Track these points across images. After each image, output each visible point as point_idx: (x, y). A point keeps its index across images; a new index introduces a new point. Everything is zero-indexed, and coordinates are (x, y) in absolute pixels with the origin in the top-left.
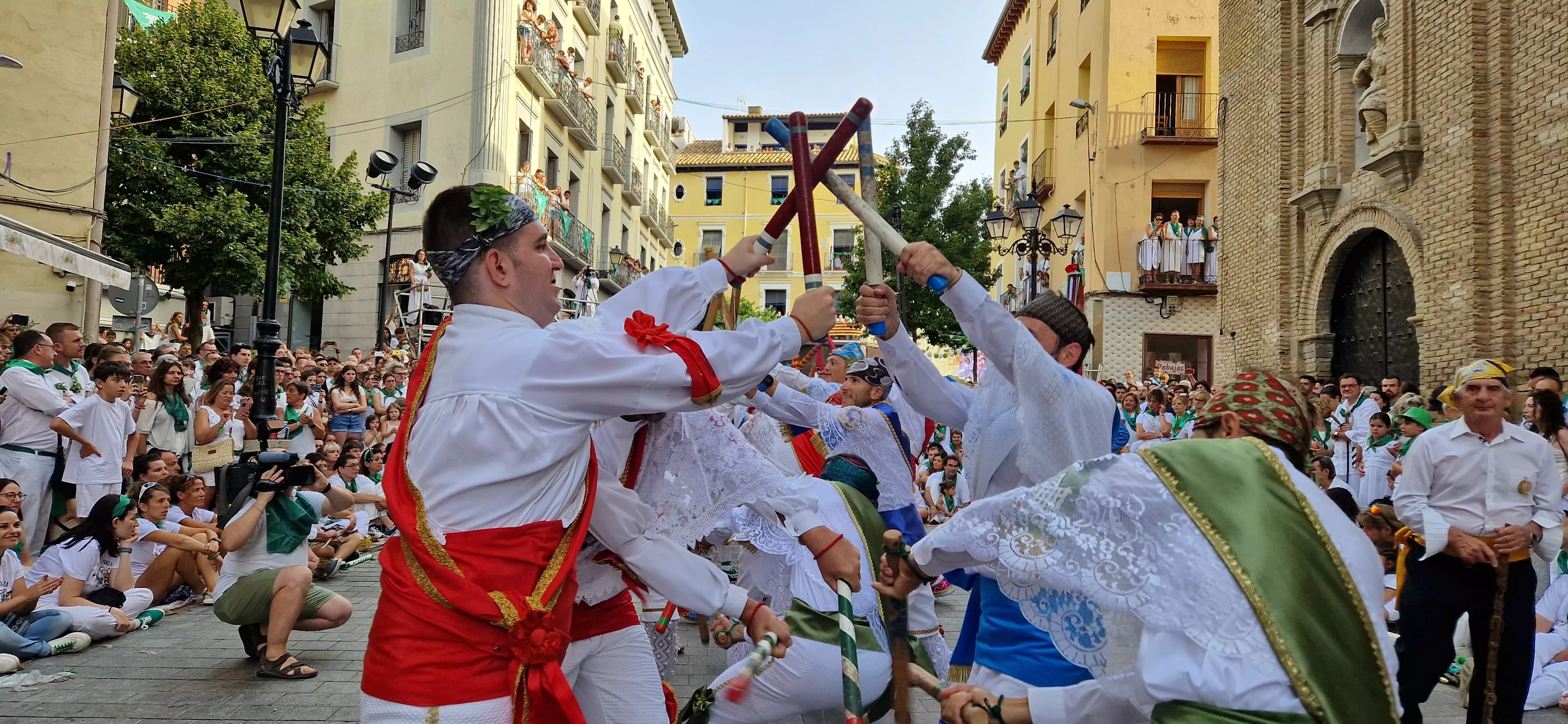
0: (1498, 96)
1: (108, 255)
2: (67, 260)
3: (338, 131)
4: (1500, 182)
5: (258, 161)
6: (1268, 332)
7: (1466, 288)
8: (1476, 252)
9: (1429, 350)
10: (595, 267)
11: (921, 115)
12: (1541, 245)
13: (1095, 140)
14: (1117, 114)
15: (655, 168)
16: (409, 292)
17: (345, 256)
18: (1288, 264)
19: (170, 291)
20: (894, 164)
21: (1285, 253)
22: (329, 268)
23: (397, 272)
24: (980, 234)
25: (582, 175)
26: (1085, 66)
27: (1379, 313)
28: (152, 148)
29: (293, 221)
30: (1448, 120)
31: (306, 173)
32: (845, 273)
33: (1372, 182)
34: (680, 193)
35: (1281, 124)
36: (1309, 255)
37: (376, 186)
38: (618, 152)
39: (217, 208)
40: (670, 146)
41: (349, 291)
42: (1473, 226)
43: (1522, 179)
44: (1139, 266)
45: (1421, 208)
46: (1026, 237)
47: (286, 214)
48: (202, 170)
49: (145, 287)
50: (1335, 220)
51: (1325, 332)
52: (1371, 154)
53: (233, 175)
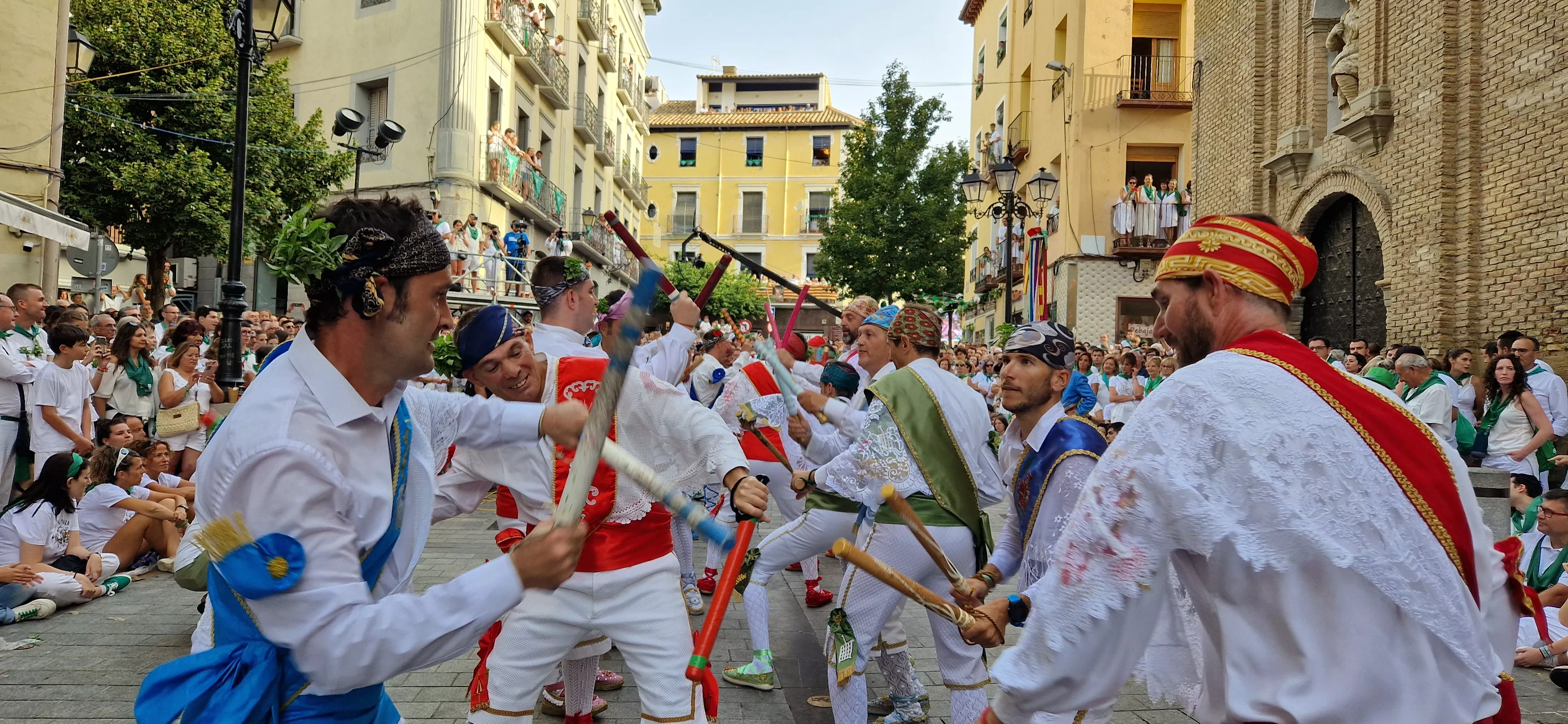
0: (1468, 61)
1: (66, 214)
2: (24, 219)
3: (303, 88)
4: (1468, 147)
5: (219, 119)
7: (1433, 252)
8: (1443, 216)
9: (1395, 313)
10: (567, 228)
11: (896, 76)
12: (1506, 210)
13: (1071, 103)
14: (1093, 76)
15: (628, 129)
19: (131, 252)
20: (870, 126)
24: (956, 197)
25: (554, 135)
26: (1062, 28)
27: (1348, 277)
28: (110, 104)
29: (257, 180)
30: (1419, 84)
31: (270, 131)
32: (821, 236)
33: (1342, 147)
34: (653, 154)
35: (1255, 88)
37: (342, 145)
38: (591, 112)
39: (178, 166)
40: (643, 107)
42: (1441, 190)
43: (1490, 144)
44: (1113, 229)
45: (1390, 173)
46: (1002, 201)
47: (250, 173)
48: (162, 127)
49: (104, 247)
50: (1307, 184)
52: (1343, 118)
53: (194, 132)
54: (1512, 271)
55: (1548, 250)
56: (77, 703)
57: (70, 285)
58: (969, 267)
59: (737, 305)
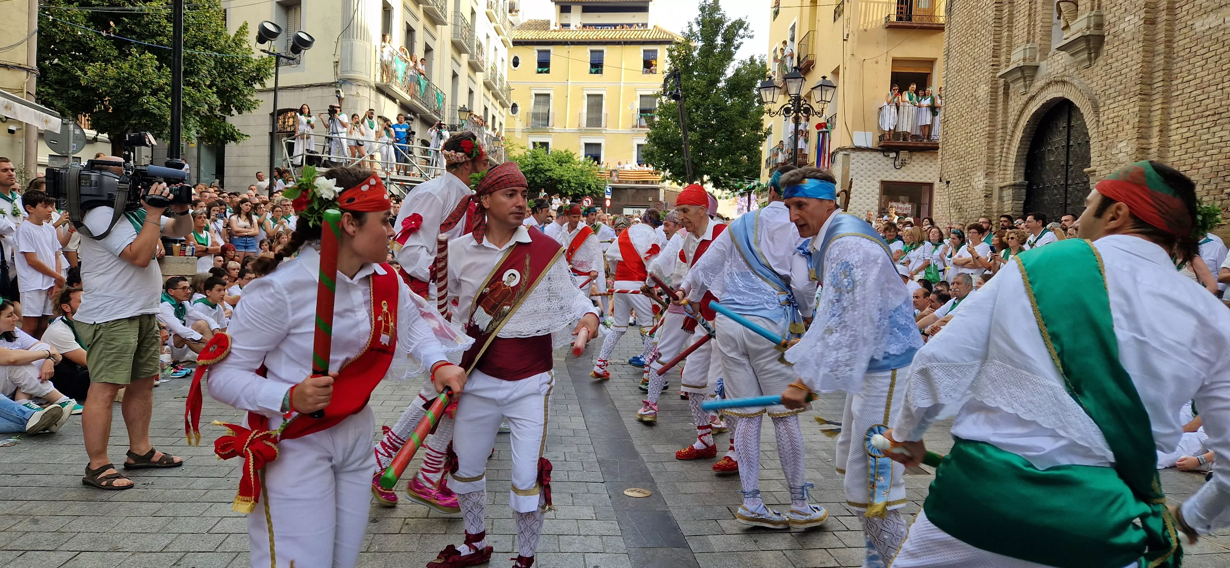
1: (42, 104)
2: (6, 107)
3: (232, 4)
4: (1162, 61)
5: (165, 28)
6: (976, 179)
7: (1131, 145)
8: (1140, 117)
10: (446, 122)
11: (711, 1)
12: (1190, 112)
13: (849, 24)
14: (867, 2)
15: (496, 40)
16: (294, 139)
17: (240, 109)
18: (995, 126)
19: (97, 135)
20: (689, 41)
21: (993, 117)
22: (229, 120)
23: (284, 123)
24: (756, 100)
25: (436, 47)
27: (1063, 165)
28: (75, 15)
29: (196, 79)
30: (1126, 9)
31: (206, 39)
32: (648, 130)
33: (1063, 61)
34: (516, 63)
35: (995, 13)
36: (1011, 119)
37: (264, 51)
38: (465, 27)
39: (131, 67)
40: (507, 24)
41: (245, 137)
42: (1139, 96)
43: (1180, 59)
44: (879, 127)
45: (1100, 82)
46: (791, 102)
48: (118, 35)
49: (74, 131)
50: (1033, 90)
51: (1021, 180)
52: (1064, 37)
53: (145, 39)
54: (1192, 161)
55: (1221, 144)
56: (48, 488)
57: (47, 161)
58: (765, 156)
59: (582, 185)
